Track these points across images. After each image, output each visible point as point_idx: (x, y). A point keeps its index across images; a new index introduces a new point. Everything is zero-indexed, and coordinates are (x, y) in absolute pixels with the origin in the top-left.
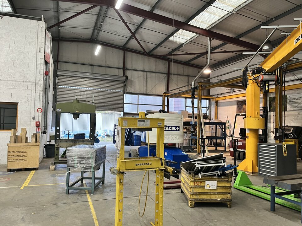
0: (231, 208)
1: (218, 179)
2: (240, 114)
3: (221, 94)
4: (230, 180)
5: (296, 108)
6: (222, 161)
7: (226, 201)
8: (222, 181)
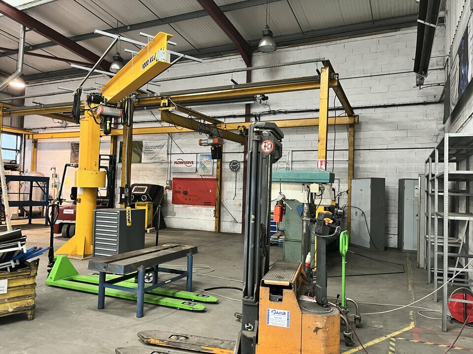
0: (33, 319)
1: (10, 276)
2: (72, 165)
3: (45, 128)
4: (32, 274)
5: (153, 160)
6: (19, 243)
7: (24, 310)
8: (18, 278)
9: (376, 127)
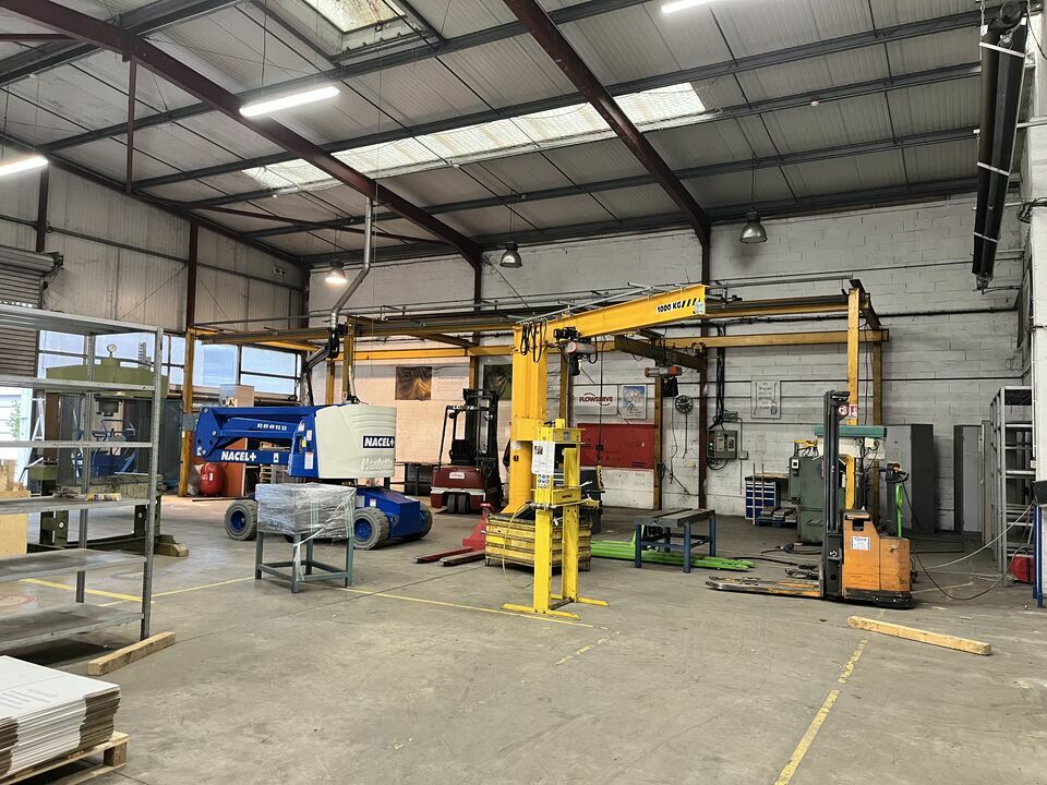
9: (915, 345)
